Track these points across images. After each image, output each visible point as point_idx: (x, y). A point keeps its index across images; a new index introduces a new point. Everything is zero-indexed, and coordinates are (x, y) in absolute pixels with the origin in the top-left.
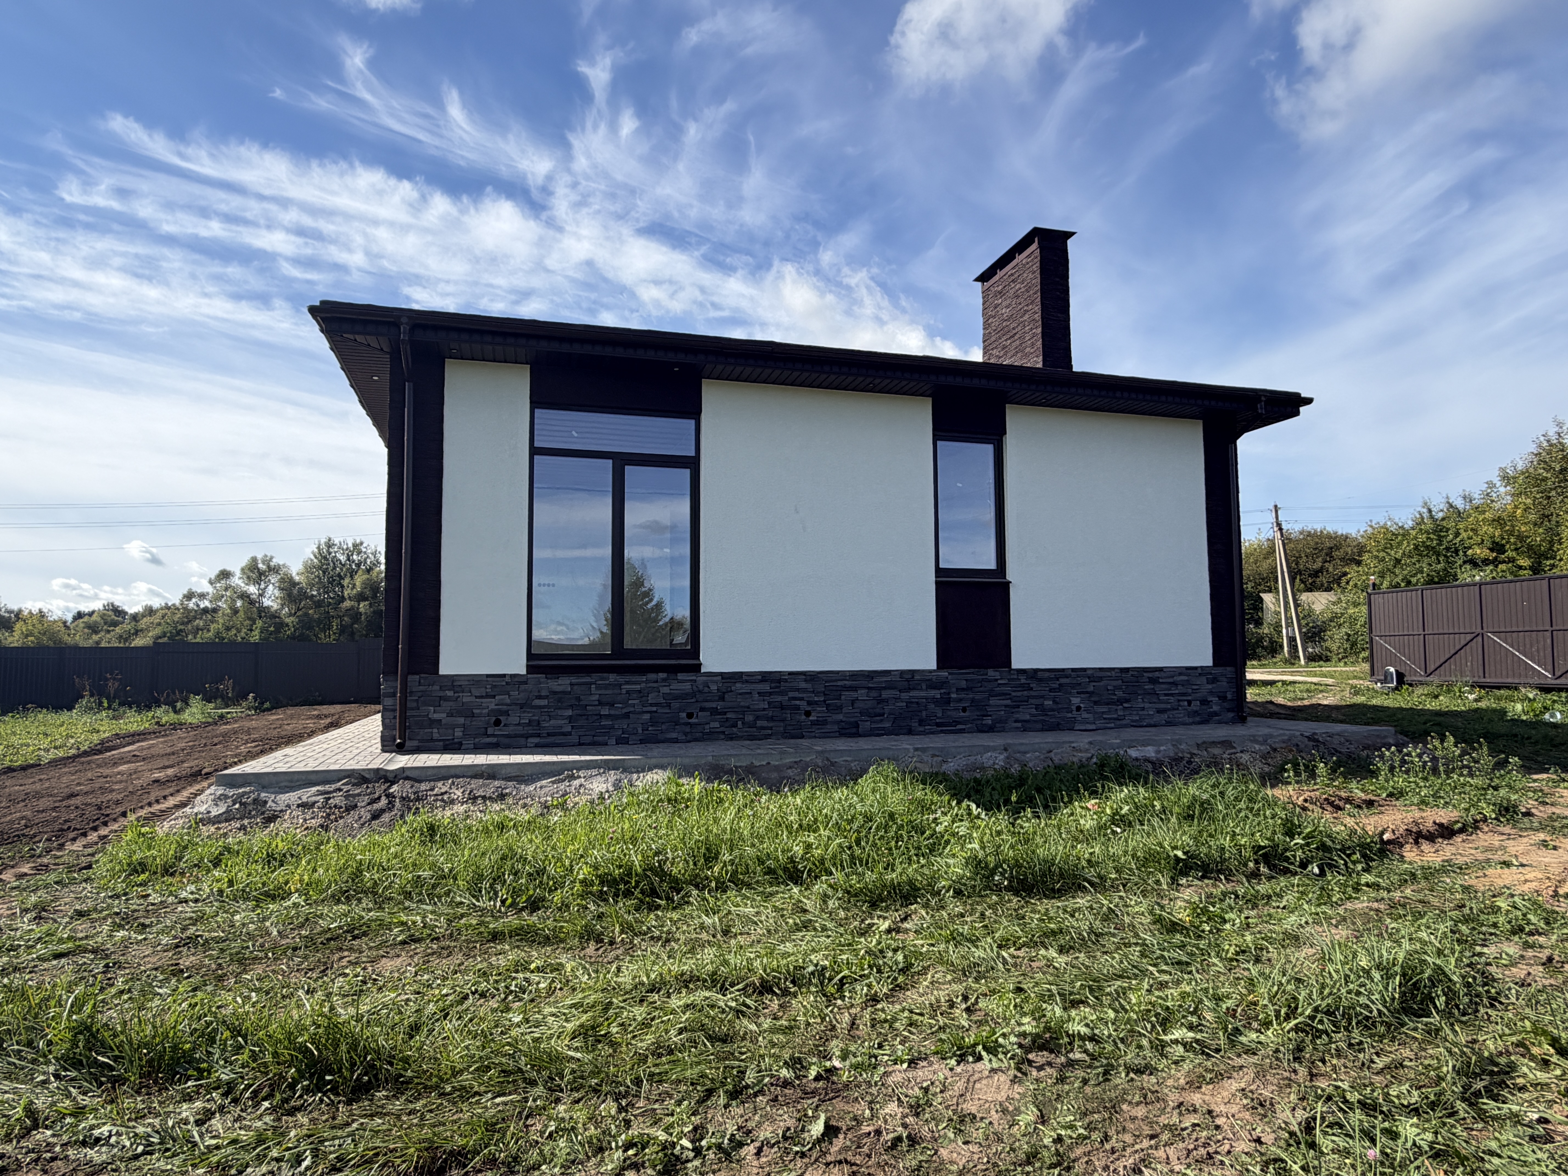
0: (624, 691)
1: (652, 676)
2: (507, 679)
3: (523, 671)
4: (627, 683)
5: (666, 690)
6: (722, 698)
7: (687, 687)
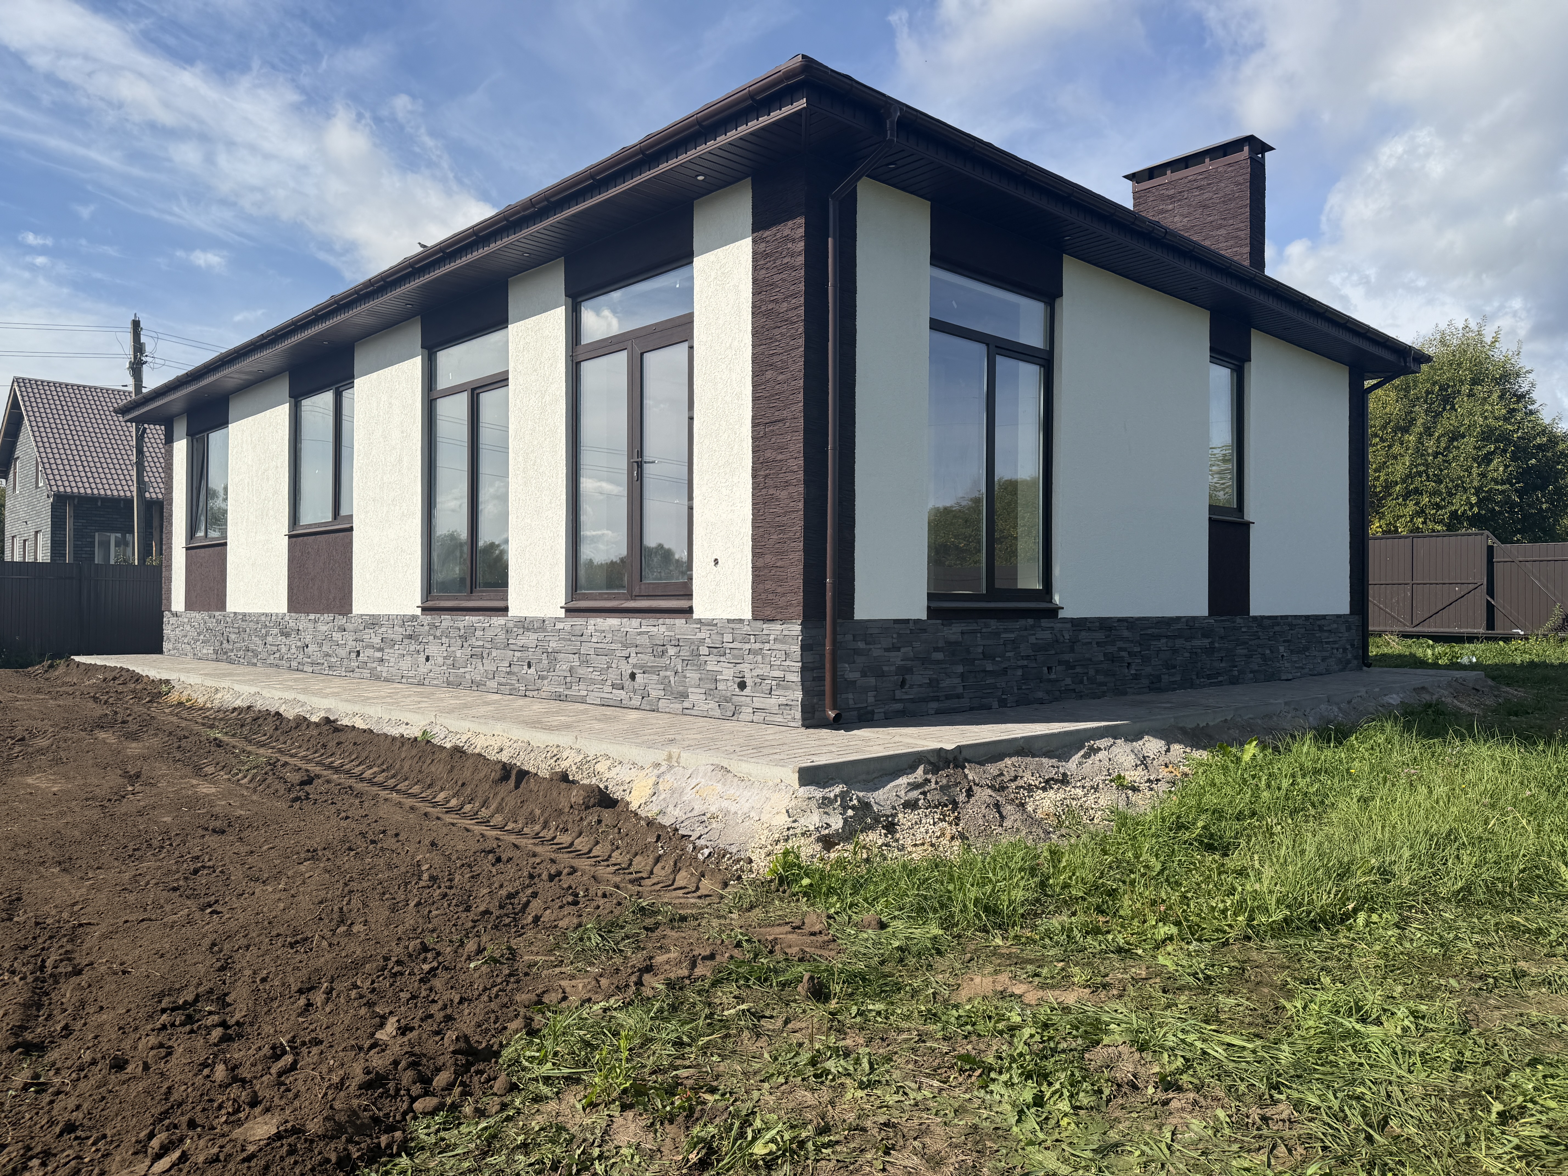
0: (1002, 642)
1: (1022, 622)
2: (911, 626)
3: (924, 616)
4: (1006, 631)
5: (1032, 640)
6: (1072, 650)
7: (1047, 635)
